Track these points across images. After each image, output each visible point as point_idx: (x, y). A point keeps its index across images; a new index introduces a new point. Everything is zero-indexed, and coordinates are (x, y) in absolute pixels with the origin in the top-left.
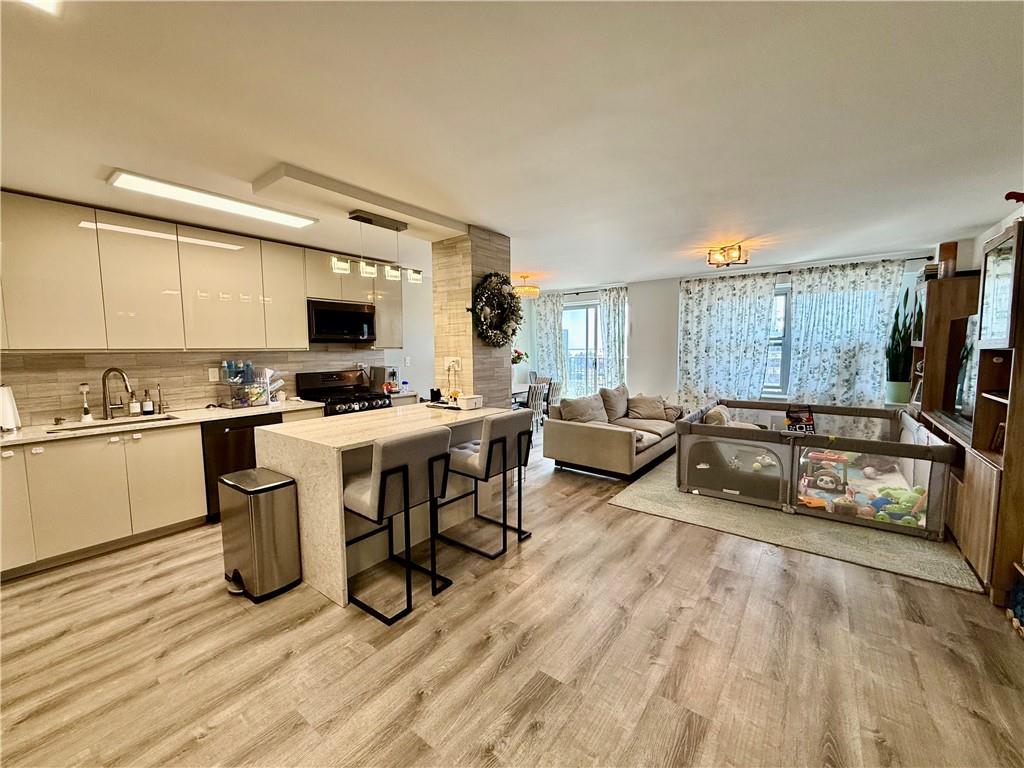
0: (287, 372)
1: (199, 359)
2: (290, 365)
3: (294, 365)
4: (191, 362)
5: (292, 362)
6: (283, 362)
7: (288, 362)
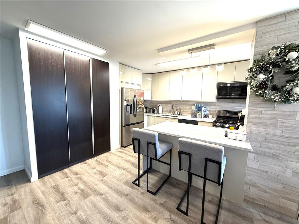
0: (215, 109)
1: (191, 103)
2: (217, 107)
3: (218, 107)
4: (189, 104)
5: (217, 106)
6: (215, 106)
7: (216, 106)
